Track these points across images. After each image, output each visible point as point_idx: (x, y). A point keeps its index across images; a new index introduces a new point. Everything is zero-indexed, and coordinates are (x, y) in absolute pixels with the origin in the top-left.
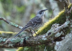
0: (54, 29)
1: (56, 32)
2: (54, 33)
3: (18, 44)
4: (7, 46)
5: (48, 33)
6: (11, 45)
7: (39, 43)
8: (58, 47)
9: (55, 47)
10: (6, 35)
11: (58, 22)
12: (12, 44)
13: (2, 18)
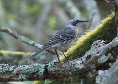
0: (95, 50)
1: (99, 54)
2: (96, 57)
3: (35, 76)
4: (15, 79)
5: (86, 56)
6: (23, 77)
7: (70, 73)
8: (102, 78)
9: (96, 79)
10: (12, 58)
11: (102, 36)
12: (25, 75)
13: (6, 29)
